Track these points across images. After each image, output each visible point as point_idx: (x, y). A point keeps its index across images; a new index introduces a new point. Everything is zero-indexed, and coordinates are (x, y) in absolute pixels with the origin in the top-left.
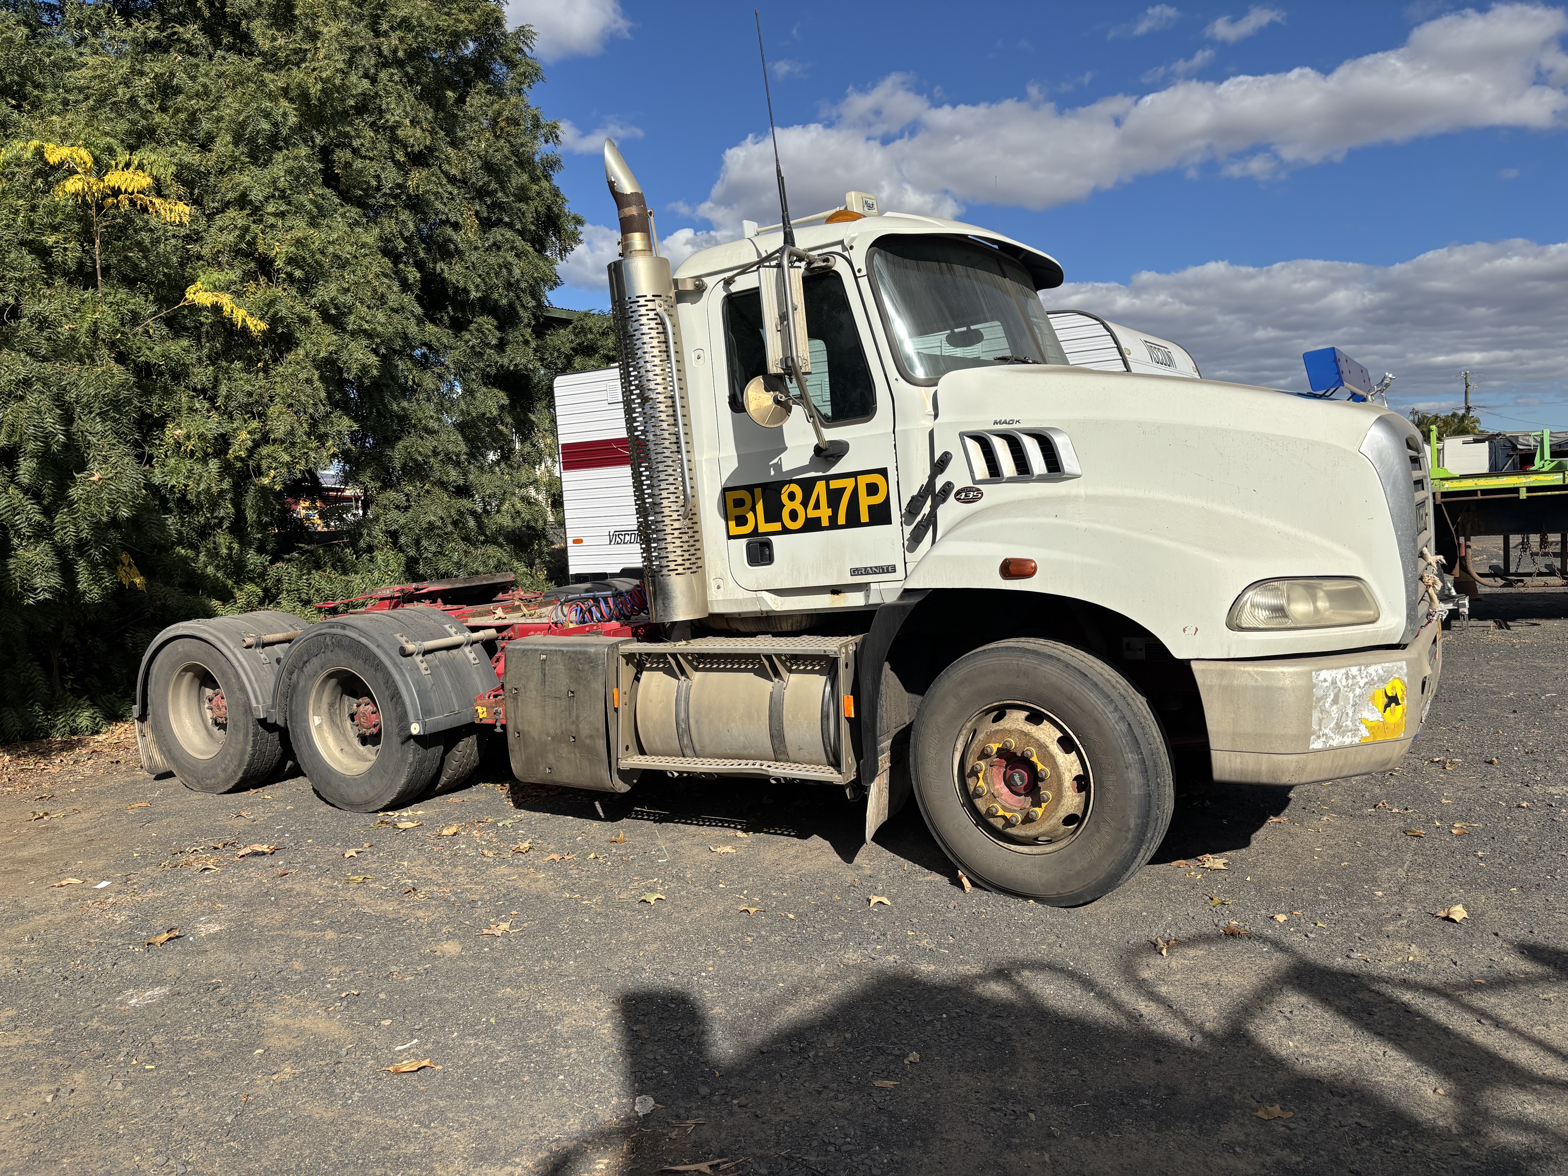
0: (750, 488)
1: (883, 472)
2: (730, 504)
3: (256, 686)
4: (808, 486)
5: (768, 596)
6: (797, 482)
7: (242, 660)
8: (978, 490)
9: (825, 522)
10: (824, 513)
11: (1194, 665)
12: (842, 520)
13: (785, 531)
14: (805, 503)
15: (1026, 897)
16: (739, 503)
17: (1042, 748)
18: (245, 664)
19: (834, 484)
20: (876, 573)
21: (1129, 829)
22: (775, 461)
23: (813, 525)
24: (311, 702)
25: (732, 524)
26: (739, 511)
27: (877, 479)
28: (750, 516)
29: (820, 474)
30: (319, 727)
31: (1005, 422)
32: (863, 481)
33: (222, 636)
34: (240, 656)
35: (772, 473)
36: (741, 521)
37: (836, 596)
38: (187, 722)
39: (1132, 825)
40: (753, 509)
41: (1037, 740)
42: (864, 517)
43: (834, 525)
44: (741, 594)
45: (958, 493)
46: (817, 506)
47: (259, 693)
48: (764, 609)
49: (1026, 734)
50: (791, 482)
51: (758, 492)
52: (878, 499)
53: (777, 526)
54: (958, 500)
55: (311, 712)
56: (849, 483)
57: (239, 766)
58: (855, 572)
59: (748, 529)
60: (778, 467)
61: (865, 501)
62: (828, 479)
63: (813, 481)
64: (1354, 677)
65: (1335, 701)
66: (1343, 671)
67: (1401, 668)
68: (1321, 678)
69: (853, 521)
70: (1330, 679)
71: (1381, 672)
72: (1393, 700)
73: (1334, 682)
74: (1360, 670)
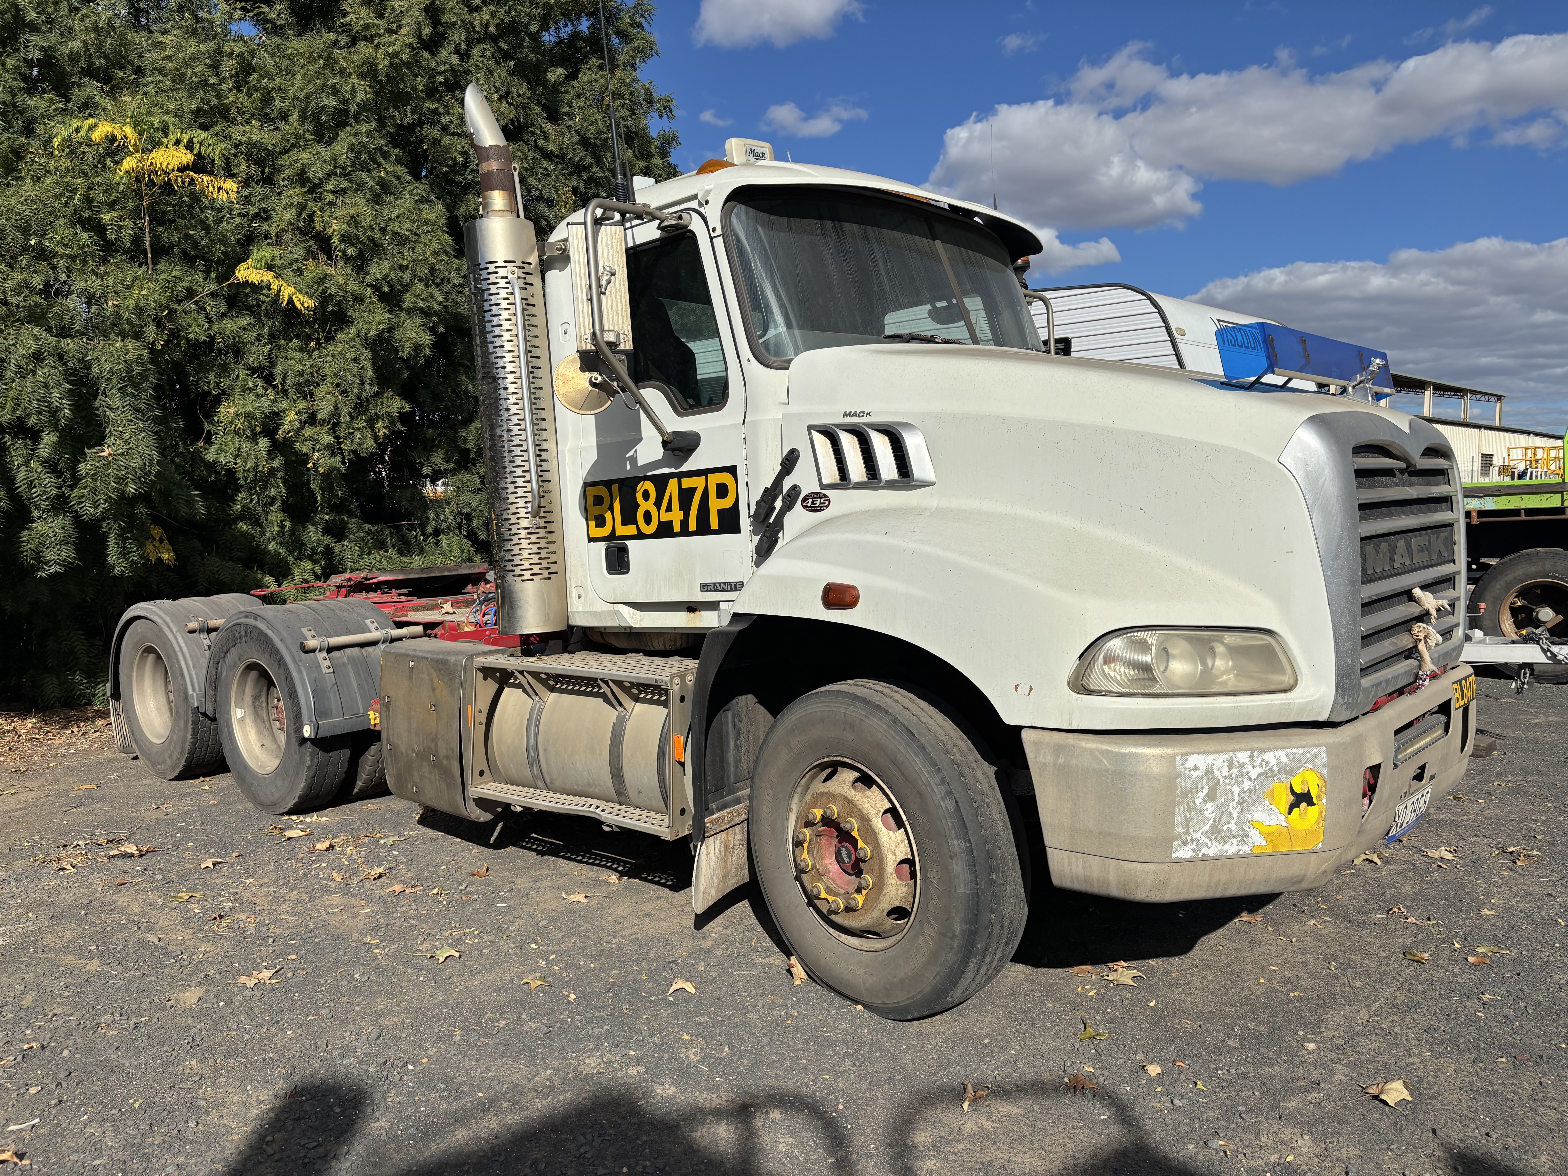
0: (608, 484)
1: (732, 470)
2: (590, 500)
3: (193, 673)
4: (661, 482)
5: (626, 611)
6: (652, 479)
7: (183, 645)
8: (825, 496)
9: (677, 528)
10: (676, 516)
11: (1025, 735)
12: (692, 526)
13: (640, 536)
14: (658, 504)
15: (856, 1002)
16: (599, 501)
17: (865, 820)
18: (185, 649)
19: (687, 483)
20: (724, 590)
21: (954, 937)
22: (631, 453)
23: (665, 531)
24: (233, 694)
25: (592, 524)
26: (597, 510)
27: (726, 478)
28: (608, 515)
29: (673, 470)
30: (242, 719)
31: (855, 415)
32: (714, 478)
33: (168, 619)
34: (181, 641)
35: (628, 467)
36: (600, 522)
37: (692, 615)
38: (151, 704)
39: (958, 932)
40: (611, 509)
41: (860, 810)
42: (714, 524)
43: (685, 532)
44: (601, 607)
45: (805, 499)
46: (669, 509)
47: (195, 680)
48: (623, 624)
49: (850, 802)
50: (646, 478)
51: (615, 488)
52: (727, 503)
53: (631, 530)
54: (805, 507)
55: (233, 705)
56: (698, 483)
57: (182, 753)
58: (706, 587)
59: (605, 531)
60: (634, 459)
61: (716, 505)
62: (680, 476)
63: (667, 477)
64: (1241, 766)
65: (1211, 797)
66: (1226, 756)
67: (1318, 756)
68: (1190, 764)
69: (703, 529)
70: (1203, 767)
71: (1284, 759)
72: (1302, 799)
73: (1209, 772)
74: (1252, 757)
